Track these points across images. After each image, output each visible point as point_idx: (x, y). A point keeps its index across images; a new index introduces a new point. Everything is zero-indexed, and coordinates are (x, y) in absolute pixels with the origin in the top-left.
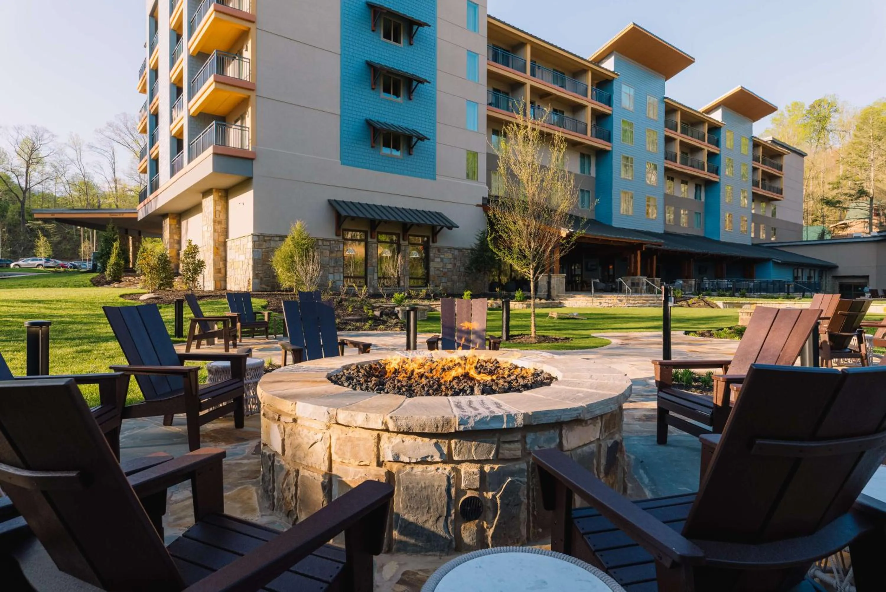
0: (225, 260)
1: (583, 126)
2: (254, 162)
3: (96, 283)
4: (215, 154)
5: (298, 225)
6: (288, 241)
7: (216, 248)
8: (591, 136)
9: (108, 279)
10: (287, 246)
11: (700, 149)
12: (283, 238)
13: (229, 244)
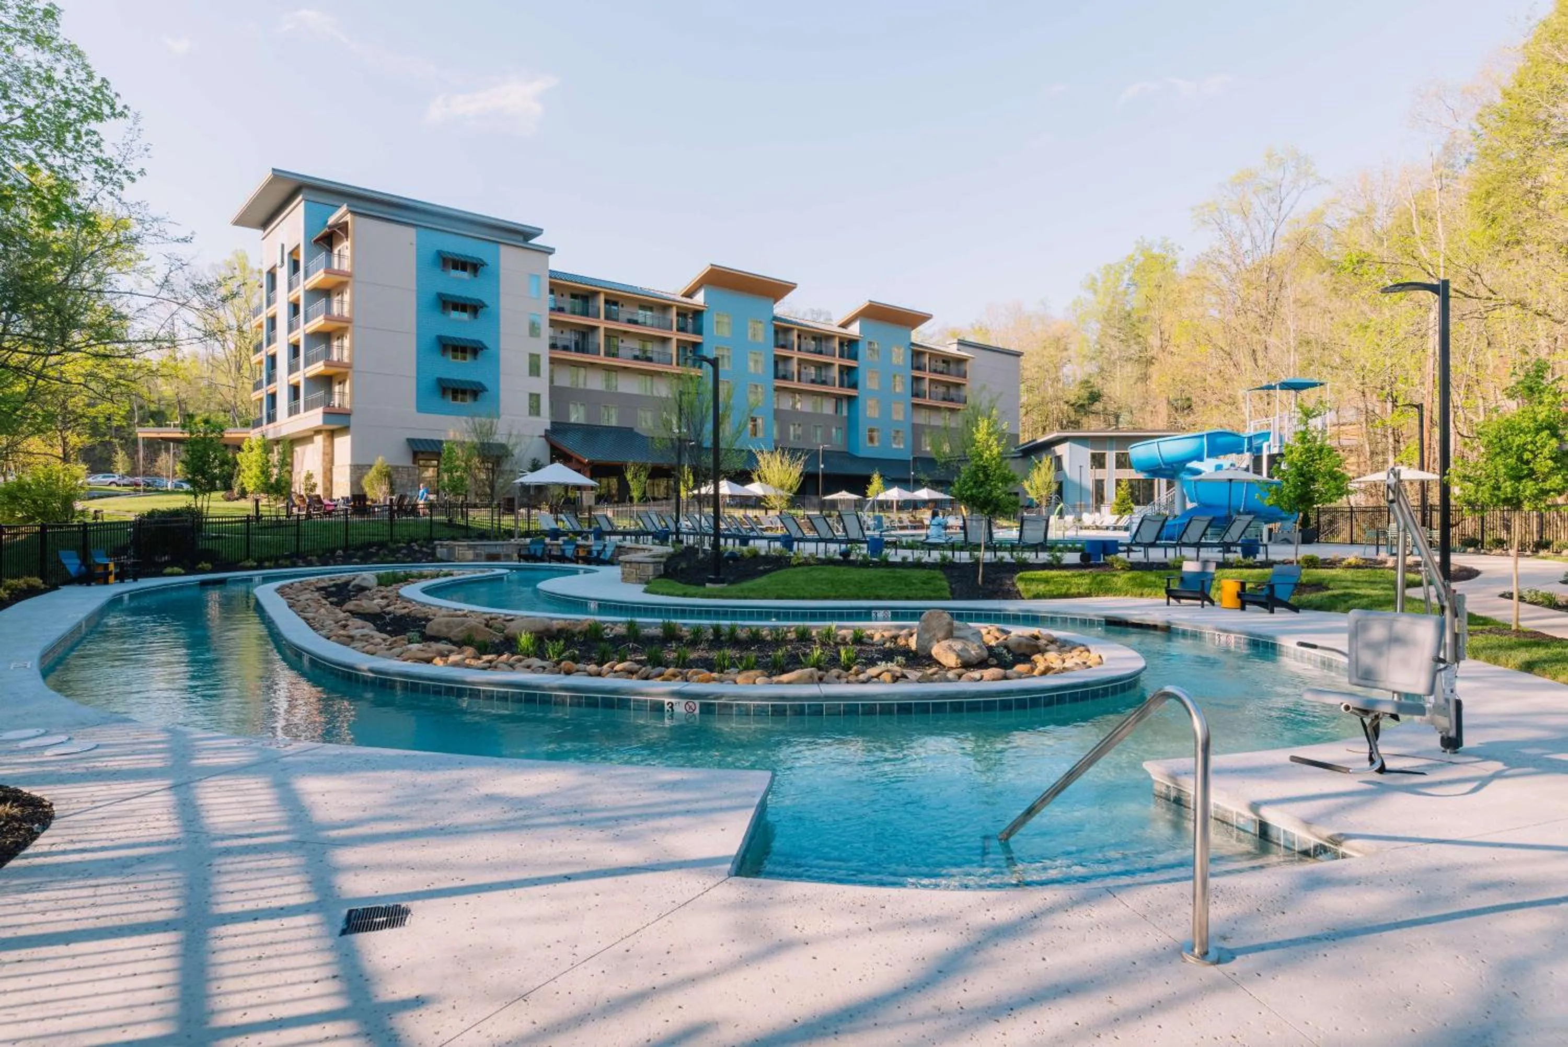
0: (331, 482)
1: (668, 357)
2: (352, 418)
3: (228, 499)
4: (325, 413)
5: (380, 458)
6: (373, 469)
7: (325, 473)
8: (678, 364)
9: (237, 496)
10: (372, 473)
11: (831, 365)
12: (371, 466)
13: (334, 470)
